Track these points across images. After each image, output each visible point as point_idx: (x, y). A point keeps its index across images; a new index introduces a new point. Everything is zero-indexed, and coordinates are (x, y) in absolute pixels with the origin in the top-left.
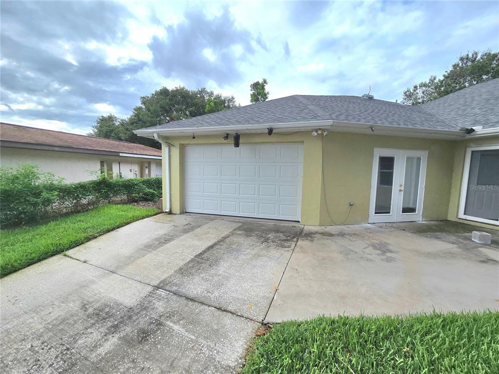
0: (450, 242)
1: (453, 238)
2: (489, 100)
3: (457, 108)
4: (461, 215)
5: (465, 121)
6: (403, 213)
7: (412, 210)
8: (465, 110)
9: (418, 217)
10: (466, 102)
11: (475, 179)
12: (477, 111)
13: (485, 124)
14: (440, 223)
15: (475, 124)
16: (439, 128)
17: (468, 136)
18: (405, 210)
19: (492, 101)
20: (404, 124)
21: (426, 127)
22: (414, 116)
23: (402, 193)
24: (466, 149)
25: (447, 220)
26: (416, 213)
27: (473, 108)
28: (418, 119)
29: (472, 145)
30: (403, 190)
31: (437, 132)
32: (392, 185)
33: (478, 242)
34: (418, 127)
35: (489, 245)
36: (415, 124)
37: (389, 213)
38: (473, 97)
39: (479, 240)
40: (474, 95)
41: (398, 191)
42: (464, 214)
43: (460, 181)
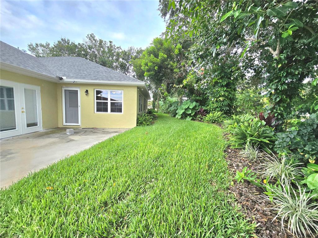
0: (56, 138)
1: (58, 135)
2: (71, 66)
3: (58, 66)
4: (65, 124)
5: (60, 73)
6: (27, 127)
7: (35, 124)
8: (61, 68)
9: (40, 128)
10: (62, 64)
11: (68, 105)
12: (66, 70)
13: (68, 77)
14: (54, 129)
15: (63, 76)
16: (44, 73)
17: (61, 81)
18: (29, 125)
19: (72, 67)
20: (17, 64)
21: (35, 70)
22: (29, 62)
23: (25, 113)
24: (62, 89)
25: (58, 127)
26: (38, 126)
27: (65, 68)
28: (32, 65)
29: (64, 86)
30: (25, 111)
31: (42, 75)
32: (14, 109)
33: (69, 134)
34: (29, 69)
35: (73, 134)
36: (27, 66)
37: (15, 129)
38: (66, 62)
39: (69, 133)
40: (66, 61)
41: (21, 113)
42: (66, 123)
43: (61, 105)
